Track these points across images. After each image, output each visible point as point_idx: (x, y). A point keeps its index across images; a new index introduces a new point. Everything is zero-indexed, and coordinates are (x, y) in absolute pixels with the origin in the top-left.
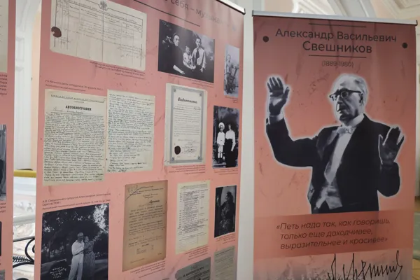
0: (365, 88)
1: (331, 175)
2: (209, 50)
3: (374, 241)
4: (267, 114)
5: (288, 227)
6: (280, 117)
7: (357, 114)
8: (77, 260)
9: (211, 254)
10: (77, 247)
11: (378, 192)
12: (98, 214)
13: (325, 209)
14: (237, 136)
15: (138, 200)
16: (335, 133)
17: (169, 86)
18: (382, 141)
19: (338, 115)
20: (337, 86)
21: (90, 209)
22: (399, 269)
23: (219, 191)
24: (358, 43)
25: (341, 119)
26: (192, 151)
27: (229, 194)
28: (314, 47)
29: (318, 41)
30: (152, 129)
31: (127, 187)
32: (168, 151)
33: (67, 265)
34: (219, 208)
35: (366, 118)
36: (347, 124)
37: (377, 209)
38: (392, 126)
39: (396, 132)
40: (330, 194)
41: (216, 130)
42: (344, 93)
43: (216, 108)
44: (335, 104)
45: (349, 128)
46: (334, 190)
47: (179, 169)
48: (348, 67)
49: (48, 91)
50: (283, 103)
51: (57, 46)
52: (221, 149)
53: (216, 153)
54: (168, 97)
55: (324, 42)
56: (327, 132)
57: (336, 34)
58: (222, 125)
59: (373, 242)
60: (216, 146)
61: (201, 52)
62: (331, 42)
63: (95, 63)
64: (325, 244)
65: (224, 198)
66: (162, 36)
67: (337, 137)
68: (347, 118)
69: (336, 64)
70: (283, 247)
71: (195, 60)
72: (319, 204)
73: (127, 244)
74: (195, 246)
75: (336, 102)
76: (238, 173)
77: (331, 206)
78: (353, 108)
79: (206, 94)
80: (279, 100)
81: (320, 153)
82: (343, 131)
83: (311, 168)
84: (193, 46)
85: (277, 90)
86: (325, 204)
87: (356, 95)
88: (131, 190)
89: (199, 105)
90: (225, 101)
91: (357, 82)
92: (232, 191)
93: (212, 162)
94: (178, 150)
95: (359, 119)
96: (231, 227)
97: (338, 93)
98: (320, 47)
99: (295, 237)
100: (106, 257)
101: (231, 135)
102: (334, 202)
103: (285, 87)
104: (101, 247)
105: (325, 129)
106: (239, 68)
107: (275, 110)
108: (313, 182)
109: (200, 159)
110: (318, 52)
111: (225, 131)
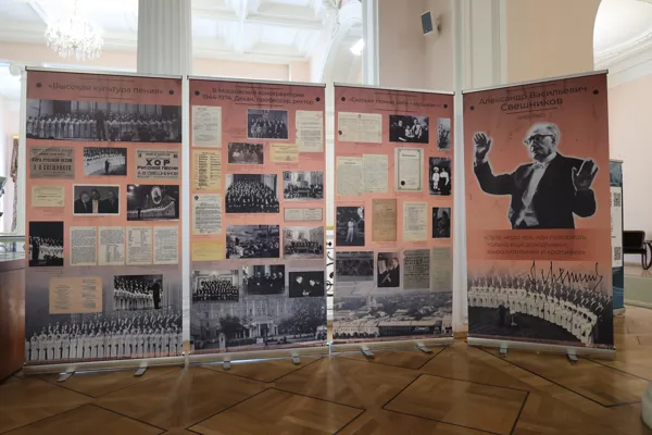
0: (557, 132)
1: (528, 200)
2: (424, 124)
3: (571, 252)
4: (475, 160)
5: (493, 238)
6: (485, 160)
7: (550, 153)
8: (351, 230)
9: (429, 247)
10: (350, 224)
11: (574, 214)
12: (360, 211)
13: (523, 225)
14: (450, 176)
15: (380, 208)
16: (530, 169)
17: (396, 149)
18: (576, 173)
19: (533, 155)
20: (531, 133)
21: (356, 208)
22: (599, 278)
23: (435, 210)
24: (549, 98)
25: (536, 157)
26: (414, 184)
27: (444, 213)
28: (510, 107)
29: (513, 102)
30: (387, 172)
31: (374, 201)
32: (396, 184)
33: (346, 230)
34: (435, 220)
35: (558, 155)
36: (541, 161)
37: (573, 227)
38: (585, 160)
39: (590, 164)
40: (527, 215)
41: (432, 172)
42: (537, 138)
43: (431, 159)
44: (530, 147)
45: (543, 164)
46: (531, 212)
47: (404, 194)
48: (540, 117)
49: (338, 157)
50: (487, 150)
51: (341, 138)
52: (436, 184)
53: (432, 186)
54: (396, 155)
55: (519, 102)
56: (523, 169)
57: (528, 95)
58: (436, 169)
59: (571, 254)
60: (432, 182)
61: (418, 126)
62: (525, 101)
63: (357, 143)
64: (524, 252)
65: (440, 215)
66: (391, 123)
67: (532, 171)
68: (540, 156)
69: (530, 117)
70: (489, 252)
71: (413, 132)
72: (518, 222)
73: (374, 228)
74: (417, 240)
75: (530, 146)
76: (452, 199)
77: (528, 224)
78: (546, 149)
79: (422, 151)
80: (484, 149)
81: (518, 184)
82: (538, 167)
83: (510, 196)
84: (411, 124)
85: (482, 142)
86: (523, 222)
87: (549, 138)
88: (375, 202)
89: (417, 158)
90: (439, 153)
91: (549, 128)
92: (447, 211)
93: (429, 191)
94: (403, 183)
95: (552, 156)
96: (447, 234)
97: (532, 138)
98: (516, 107)
99: (499, 245)
100: (363, 231)
101: (444, 174)
102: (532, 221)
103: (488, 139)
104: (361, 226)
105: (521, 167)
106: (451, 131)
107: (480, 156)
108: (512, 205)
109: (419, 189)
110: (514, 111)
111: (439, 172)
